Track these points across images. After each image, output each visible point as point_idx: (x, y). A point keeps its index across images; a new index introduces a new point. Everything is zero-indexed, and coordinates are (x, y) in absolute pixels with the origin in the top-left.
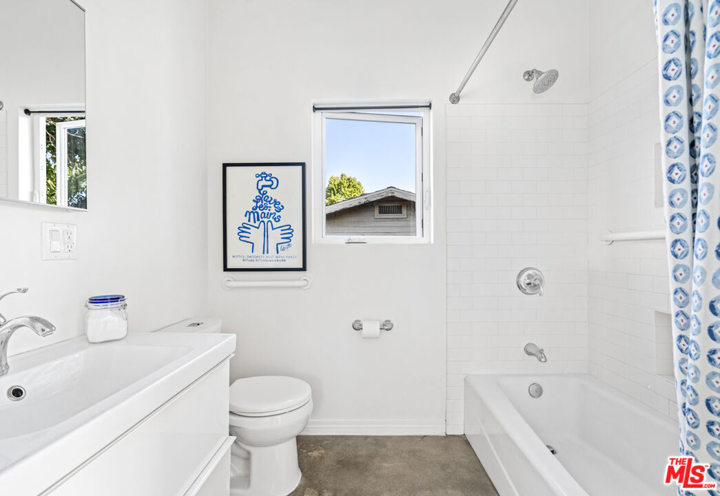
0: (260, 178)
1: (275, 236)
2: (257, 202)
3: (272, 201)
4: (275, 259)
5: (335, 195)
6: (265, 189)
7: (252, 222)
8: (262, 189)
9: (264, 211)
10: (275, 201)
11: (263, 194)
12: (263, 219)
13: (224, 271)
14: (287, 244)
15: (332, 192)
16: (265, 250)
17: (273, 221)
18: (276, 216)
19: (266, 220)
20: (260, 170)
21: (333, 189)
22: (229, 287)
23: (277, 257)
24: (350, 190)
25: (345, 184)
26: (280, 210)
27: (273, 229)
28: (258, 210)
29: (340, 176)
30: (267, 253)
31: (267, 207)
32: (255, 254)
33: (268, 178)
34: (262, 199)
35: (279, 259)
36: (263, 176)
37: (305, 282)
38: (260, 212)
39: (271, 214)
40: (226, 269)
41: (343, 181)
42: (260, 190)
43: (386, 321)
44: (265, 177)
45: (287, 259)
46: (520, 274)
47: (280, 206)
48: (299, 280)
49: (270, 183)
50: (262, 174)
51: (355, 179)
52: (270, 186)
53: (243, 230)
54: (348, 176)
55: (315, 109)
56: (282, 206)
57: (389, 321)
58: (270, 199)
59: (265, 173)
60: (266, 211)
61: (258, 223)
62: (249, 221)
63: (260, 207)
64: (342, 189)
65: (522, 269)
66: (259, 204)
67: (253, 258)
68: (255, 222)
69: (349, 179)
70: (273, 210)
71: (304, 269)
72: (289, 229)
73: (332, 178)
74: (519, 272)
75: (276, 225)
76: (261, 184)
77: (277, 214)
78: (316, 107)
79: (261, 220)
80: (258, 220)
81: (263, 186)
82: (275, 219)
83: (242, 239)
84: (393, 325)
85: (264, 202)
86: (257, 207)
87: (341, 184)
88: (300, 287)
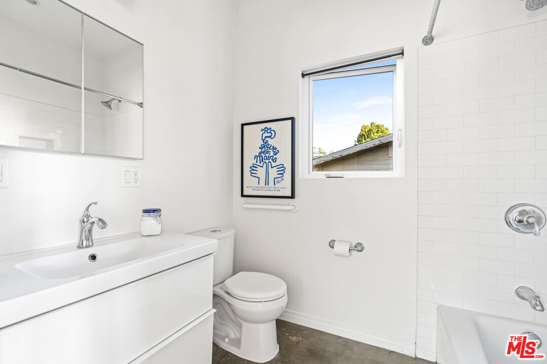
0: (264, 132)
1: (273, 173)
2: (262, 149)
3: (272, 147)
4: (273, 189)
5: (365, 139)
6: (267, 139)
7: (258, 163)
8: (265, 139)
9: (266, 155)
10: (273, 147)
11: (266, 143)
12: (266, 161)
13: (242, 196)
14: (281, 178)
15: (363, 137)
16: (267, 183)
17: (272, 161)
18: (274, 158)
19: (267, 161)
20: (263, 126)
21: (364, 135)
22: (245, 208)
23: (274, 188)
24: (378, 135)
25: (374, 131)
26: (277, 153)
27: (272, 167)
28: (262, 154)
29: (369, 125)
30: (268, 185)
31: (268, 152)
32: (260, 185)
33: (269, 131)
34: (265, 146)
35: (275, 189)
36: (265, 130)
37: (293, 207)
38: (263, 156)
39: (271, 157)
40: (243, 196)
41: (372, 128)
42: (263, 140)
43: (358, 243)
44: (267, 131)
45: (281, 190)
46: (510, 210)
47: (276, 151)
48: (289, 205)
49: (270, 134)
50: (265, 128)
51: (383, 126)
52: (270, 137)
53: (253, 168)
54: (377, 124)
55: (303, 75)
56: (278, 151)
57: (361, 244)
58: (270, 146)
59: (267, 128)
60: (267, 155)
61: (262, 163)
62: (257, 162)
63: (263, 152)
64: (372, 134)
65: (511, 206)
66: (263, 150)
67: (259, 189)
68: (260, 163)
69: (377, 126)
70: (272, 154)
71: (293, 196)
72: (282, 167)
73: (363, 126)
74: (509, 207)
75: (274, 164)
76: (265, 135)
77: (275, 156)
78: (304, 73)
79: (264, 161)
80: (262, 161)
81: (266, 137)
82: (273, 160)
83: (252, 175)
84: (363, 248)
85: (266, 148)
86: (261, 152)
87: (371, 130)
88: (289, 211)
